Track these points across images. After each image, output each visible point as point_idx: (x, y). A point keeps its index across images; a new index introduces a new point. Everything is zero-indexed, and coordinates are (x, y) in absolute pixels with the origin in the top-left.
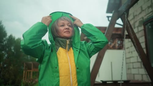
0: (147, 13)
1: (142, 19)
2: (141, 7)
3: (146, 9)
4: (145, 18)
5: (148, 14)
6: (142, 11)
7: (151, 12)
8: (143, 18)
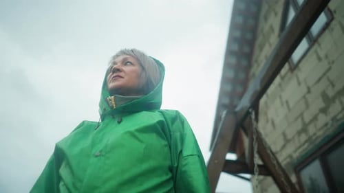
0: (298, 145)
1: (288, 160)
2: (284, 134)
3: (293, 138)
4: (296, 155)
5: (300, 147)
6: (287, 141)
7: (306, 142)
8: (290, 156)
